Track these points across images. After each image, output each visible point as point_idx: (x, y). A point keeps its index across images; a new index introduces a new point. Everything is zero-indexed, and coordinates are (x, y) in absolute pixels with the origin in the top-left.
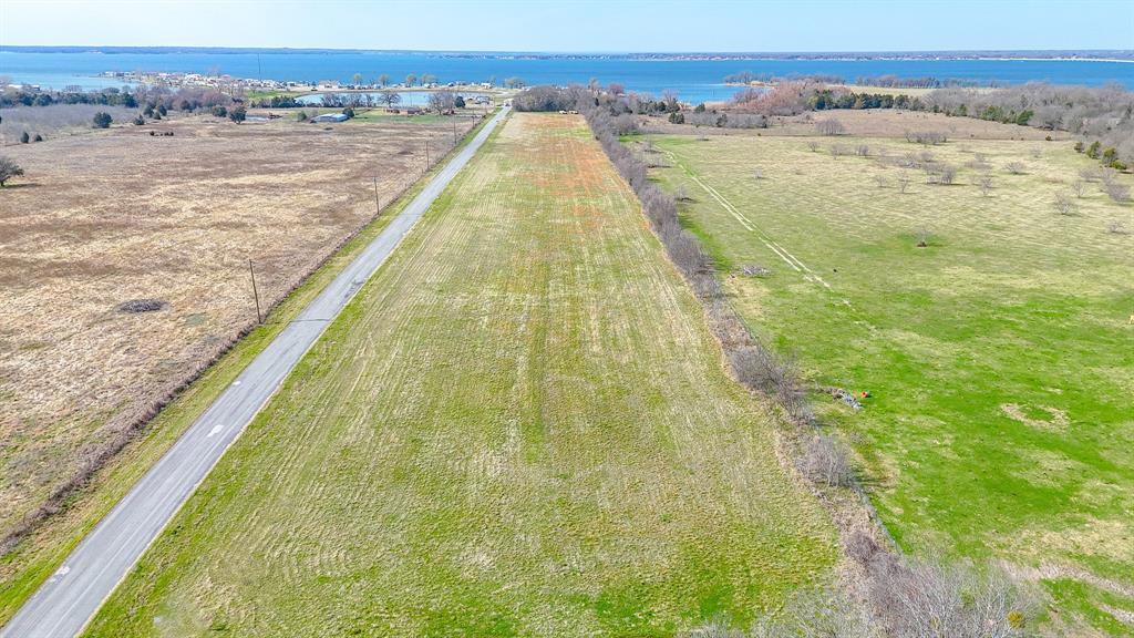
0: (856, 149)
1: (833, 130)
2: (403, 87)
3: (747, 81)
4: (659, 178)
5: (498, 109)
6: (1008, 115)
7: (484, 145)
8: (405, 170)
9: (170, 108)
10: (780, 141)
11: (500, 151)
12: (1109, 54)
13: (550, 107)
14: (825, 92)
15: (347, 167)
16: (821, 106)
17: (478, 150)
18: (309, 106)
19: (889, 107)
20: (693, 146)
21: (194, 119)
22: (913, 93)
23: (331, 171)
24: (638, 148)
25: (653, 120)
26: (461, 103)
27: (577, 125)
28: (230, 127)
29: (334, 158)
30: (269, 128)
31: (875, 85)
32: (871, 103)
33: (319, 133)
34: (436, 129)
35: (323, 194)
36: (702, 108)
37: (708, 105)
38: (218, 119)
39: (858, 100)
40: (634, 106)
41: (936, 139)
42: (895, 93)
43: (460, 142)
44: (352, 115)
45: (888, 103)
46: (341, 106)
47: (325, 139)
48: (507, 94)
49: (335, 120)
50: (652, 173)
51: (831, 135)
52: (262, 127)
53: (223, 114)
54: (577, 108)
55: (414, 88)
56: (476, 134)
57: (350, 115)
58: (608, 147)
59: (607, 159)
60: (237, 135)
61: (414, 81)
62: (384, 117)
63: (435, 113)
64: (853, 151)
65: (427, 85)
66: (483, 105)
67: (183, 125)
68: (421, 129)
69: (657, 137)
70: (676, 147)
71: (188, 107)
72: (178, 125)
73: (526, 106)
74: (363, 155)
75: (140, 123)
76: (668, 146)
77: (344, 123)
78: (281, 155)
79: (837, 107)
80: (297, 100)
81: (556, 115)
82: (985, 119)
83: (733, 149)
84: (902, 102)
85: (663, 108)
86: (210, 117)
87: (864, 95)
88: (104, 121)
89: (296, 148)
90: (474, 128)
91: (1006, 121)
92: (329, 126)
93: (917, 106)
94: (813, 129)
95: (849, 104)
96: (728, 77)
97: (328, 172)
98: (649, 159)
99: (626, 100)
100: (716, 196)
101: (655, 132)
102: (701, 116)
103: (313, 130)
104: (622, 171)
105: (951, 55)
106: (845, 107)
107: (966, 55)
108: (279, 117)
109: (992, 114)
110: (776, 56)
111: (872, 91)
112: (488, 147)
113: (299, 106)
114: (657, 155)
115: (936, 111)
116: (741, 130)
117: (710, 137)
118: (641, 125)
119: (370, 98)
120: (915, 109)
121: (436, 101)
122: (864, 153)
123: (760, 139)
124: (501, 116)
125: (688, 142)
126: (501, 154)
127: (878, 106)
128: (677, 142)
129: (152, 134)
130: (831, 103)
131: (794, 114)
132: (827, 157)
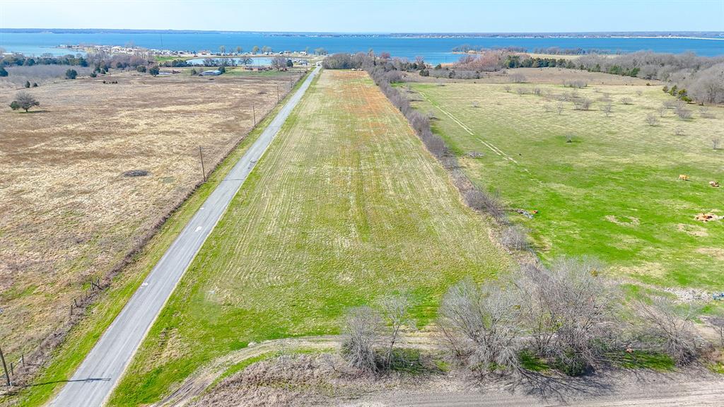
0: (533, 90)
1: (520, 80)
2: (252, 55)
3: (466, 51)
4: (417, 107)
5: (314, 67)
6: (625, 71)
7: (308, 89)
9: (110, 67)
10: (487, 86)
11: (318, 92)
12: (692, 34)
13: (346, 66)
14: (514, 57)
15: (229, 101)
16: (512, 66)
18: (196, 66)
19: (554, 66)
20: (435, 89)
21: (126, 73)
22: (568, 58)
24: (403, 90)
25: (409, 74)
26: (290, 64)
27: (363, 77)
28: (150, 78)
30: (173, 79)
31: (546, 53)
32: (542, 64)
33: (207, 82)
34: (278, 80)
35: (219, 116)
36: (439, 67)
37: (443, 65)
38: (141, 74)
39: (535, 62)
40: (398, 66)
41: (581, 85)
42: (557, 57)
43: (295, 87)
44: (224, 71)
45: (553, 64)
46: (215, 66)
47: (211, 85)
48: (318, 59)
49: (214, 74)
50: (413, 104)
51: (518, 83)
52: (170, 79)
53: (144, 70)
54: (362, 67)
55: (259, 55)
56: (302, 83)
57: (223, 71)
58: (384, 89)
59: (384, 97)
60: (156, 83)
62: (243, 72)
63: (275, 70)
64: (531, 92)
65: (266, 53)
66: (304, 65)
67: (120, 77)
68: (268, 80)
69: (412, 84)
70: (425, 90)
71: (121, 66)
72: (118, 77)
73: (331, 66)
75: (94, 76)
76: (420, 89)
77: (220, 76)
78: (187, 94)
79: (522, 66)
80: (188, 62)
81: (349, 71)
82: (611, 73)
83: (460, 91)
84: (562, 63)
85: (415, 67)
86: (136, 72)
87: (539, 59)
88: (72, 75)
89: (194, 91)
90: (301, 79)
91: (624, 75)
92: (212, 78)
93: (571, 66)
94: (507, 79)
95: (529, 64)
96: (455, 48)
97: (218, 104)
98: (411, 96)
99: (393, 62)
100: (451, 116)
101: (412, 81)
102: (439, 72)
103: (201, 80)
104: (395, 103)
105: (593, 35)
106: (527, 67)
107: (602, 34)
108: (178, 72)
109: (616, 70)
110: (484, 35)
111: (543, 56)
112: (311, 90)
113: (190, 65)
114: (414, 94)
115: (582, 69)
116: (464, 80)
117: (446, 84)
118: (403, 77)
119: (233, 61)
120: (569, 67)
121: (275, 63)
122: (538, 93)
123: (475, 85)
124: (316, 71)
125: (433, 87)
126: (320, 94)
127: (547, 66)
128: (425, 87)
129: (104, 82)
130: (518, 64)
131: (496, 70)
132: (515, 95)
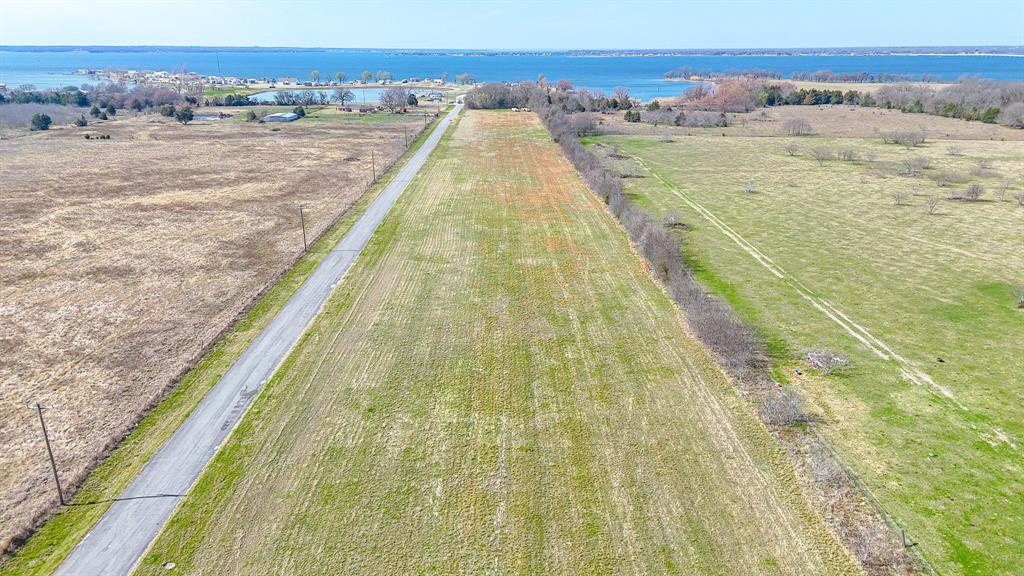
1: (800, 130)
2: (359, 84)
3: (687, 76)
4: (636, 192)
5: (451, 106)
8: (348, 181)
10: (749, 143)
13: (502, 104)
14: (773, 88)
15: (284, 179)
16: (771, 102)
17: (430, 155)
18: (262, 104)
19: (838, 103)
20: (659, 149)
21: (143, 118)
23: (265, 185)
24: (602, 151)
25: (608, 118)
26: (413, 101)
27: (532, 125)
29: (273, 166)
30: (214, 129)
31: (811, 80)
32: (821, 99)
34: (386, 129)
35: (246, 219)
36: (656, 106)
37: (662, 101)
38: (164, 119)
39: (807, 96)
40: (586, 104)
42: (845, 88)
43: (413, 143)
44: (303, 114)
45: (838, 99)
46: (294, 103)
47: (269, 142)
48: (460, 91)
49: (285, 120)
51: (798, 134)
52: (207, 128)
53: (171, 113)
54: (529, 105)
55: (369, 84)
56: (429, 135)
57: (301, 114)
61: (369, 78)
62: (334, 116)
63: (387, 111)
65: (381, 82)
66: (436, 102)
68: (370, 130)
71: (138, 107)
72: (122, 126)
73: (478, 104)
74: (305, 162)
75: (83, 124)
76: (633, 149)
77: (293, 123)
81: (508, 112)
82: (948, 116)
84: (852, 98)
85: (615, 105)
86: (157, 116)
87: (814, 91)
88: (43, 123)
89: (233, 154)
90: (426, 128)
91: (969, 119)
92: (277, 127)
93: (868, 102)
94: (777, 128)
95: (799, 100)
96: (669, 73)
97: (260, 186)
98: (621, 167)
99: (576, 96)
101: (614, 133)
102: (656, 115)
103: (259, 131)
105: (864, 51)
106: (796, 103)
107: (878, 51)
108: (229, 116)
109: (953, 111)
110: (704, 52)
111: (821, 87)
112: (441, 151)
113: (253, 104)
117: (674, 138)
118: (598, 124)
119: (323, 96)
120: (866, 105)
121: (388, 101)
123: (726, 139)
124: (453, 114)
125: (653, 144)
126: (456, 160)
127: (829, 102)
128: (640, 144)
129: (87, 137)
130: (780, 99)
131: (747, 111)
132: (811, 163)
